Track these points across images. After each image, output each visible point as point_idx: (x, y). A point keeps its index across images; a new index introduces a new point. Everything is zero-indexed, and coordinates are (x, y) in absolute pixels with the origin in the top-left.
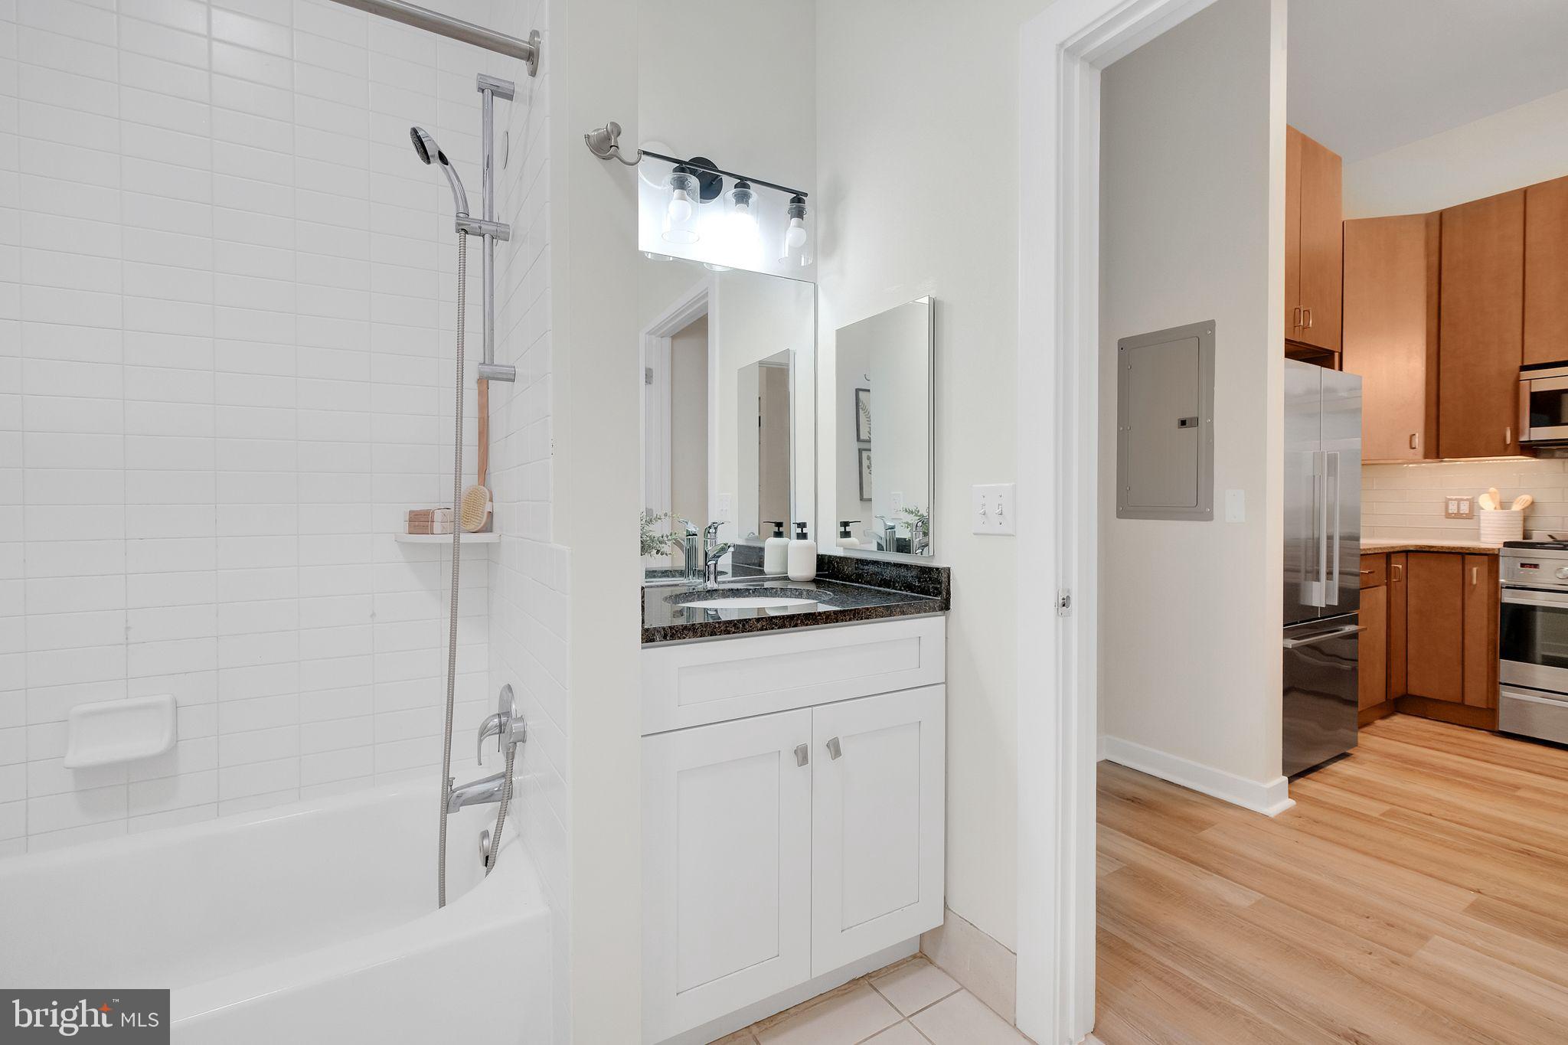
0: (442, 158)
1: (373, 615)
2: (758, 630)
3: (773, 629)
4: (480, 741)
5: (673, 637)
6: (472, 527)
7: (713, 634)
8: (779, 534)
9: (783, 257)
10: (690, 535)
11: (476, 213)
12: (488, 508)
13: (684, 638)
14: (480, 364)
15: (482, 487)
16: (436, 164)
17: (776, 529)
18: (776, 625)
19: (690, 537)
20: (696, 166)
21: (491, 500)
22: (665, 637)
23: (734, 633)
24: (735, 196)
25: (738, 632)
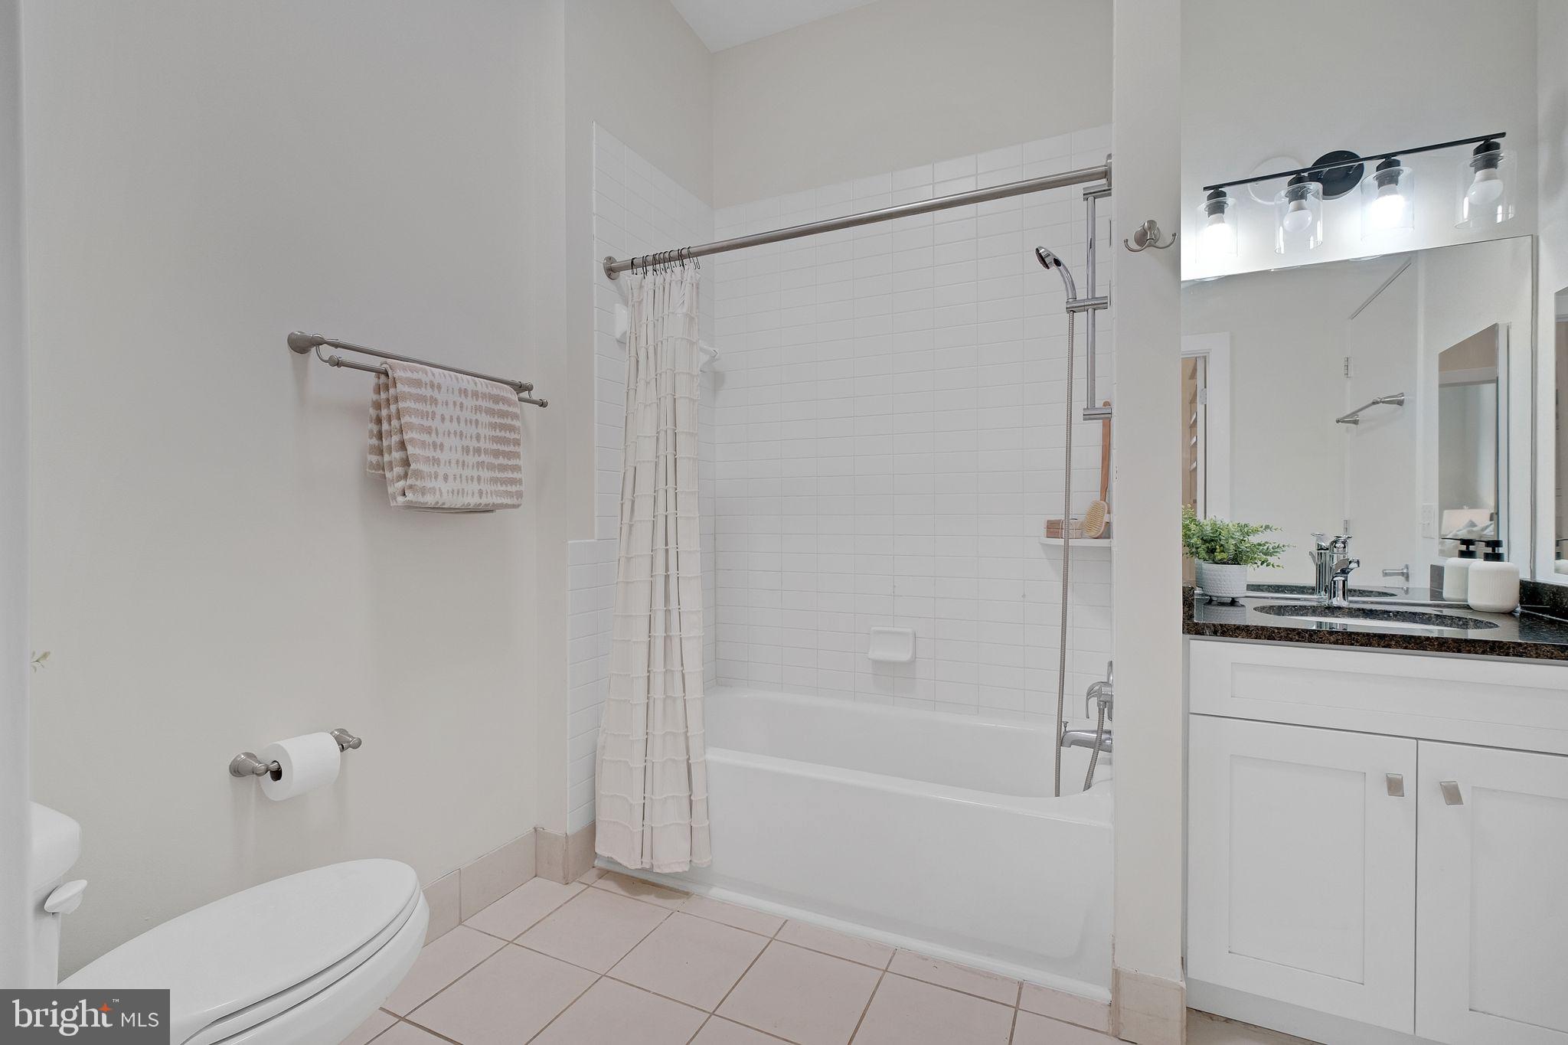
0: (1057, 263)
1: (1024, 596)
2: (1330, 643)
3: (1352, 644)
4: (1088, 700)
5: (1223, 634)
6: (1093, 534)
7: (1270, 638)
8: (1463, 554)
9: (1461, 222)
10: (1322, 549)
11: (1082, 295)
12: (1106, 519)
13: (1237, 637)
14: (1084, 409)
15: (1103, 502)
16: (1054, 268)
17: (1464, 548)
18: (1357, 642)
19: (1322, 551)
20: (1319, 168)
21: (1109, 513)
22: (1215, 633)
23: (1297, 641)
24: (1377, 179)
25: (1304, 641)
